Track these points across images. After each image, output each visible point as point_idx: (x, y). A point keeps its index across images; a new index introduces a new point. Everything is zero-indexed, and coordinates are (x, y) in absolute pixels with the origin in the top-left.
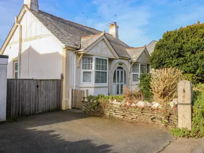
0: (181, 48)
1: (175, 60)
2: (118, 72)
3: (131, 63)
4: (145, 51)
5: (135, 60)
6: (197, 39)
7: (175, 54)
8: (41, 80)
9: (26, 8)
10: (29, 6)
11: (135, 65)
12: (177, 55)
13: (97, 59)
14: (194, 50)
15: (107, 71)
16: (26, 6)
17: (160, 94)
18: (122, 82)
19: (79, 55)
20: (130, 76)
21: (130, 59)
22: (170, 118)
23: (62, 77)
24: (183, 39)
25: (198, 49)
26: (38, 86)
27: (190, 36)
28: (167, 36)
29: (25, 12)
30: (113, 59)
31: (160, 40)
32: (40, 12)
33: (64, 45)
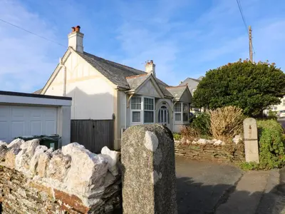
0: (227, 87)
1: (221, 98)
2: (162, 111)
3: (174, 102)
4: (187, 90)
5: (178, 99)
6: (244, 77)
7: (221, 92)
8: (96, 121)
9: (72, 50)
10: (75, 48)
11: (177, 104)
12: (223, 93)
13: (145, 98)
14: (242, 89)
15: (154, 111)
16: (72, 47)
17: (221, 131)
18: (165, 121)
19: (129, 95)
20: (173, 115)
21: (173, 98)
22: (235, 154)
23: (114, 117)
24: (228, 77)
25: (246, 87)
26: (94, 127)
27: (236, 74)
28: (211, 75)
29: (71, 53)
30: (159, 99)
31: (204, 79)
32: (85, 53)
33: (116, 86)
